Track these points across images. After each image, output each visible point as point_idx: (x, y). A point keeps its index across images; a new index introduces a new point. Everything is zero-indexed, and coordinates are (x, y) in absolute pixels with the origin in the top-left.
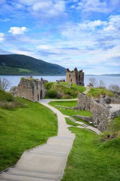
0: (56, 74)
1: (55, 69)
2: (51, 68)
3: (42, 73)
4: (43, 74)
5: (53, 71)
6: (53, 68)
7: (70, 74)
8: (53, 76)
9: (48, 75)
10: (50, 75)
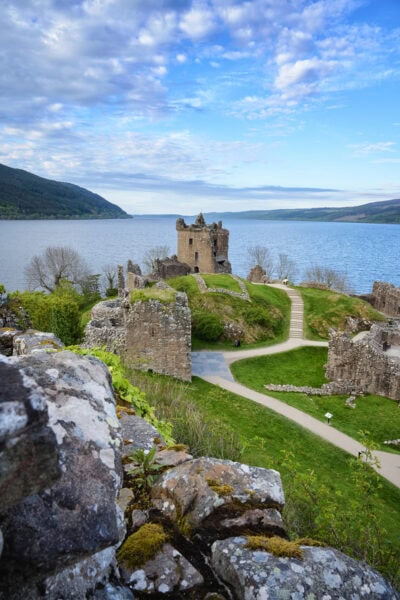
0: (75, 213)
1: (69, 200)
2: (59, 194)
3: (32, 213)
4: (34, 215)
5: (64, 205)
6: (64, 195)
7: (193, 237)
8: (68, 219)
9: (52, 216)
10: (57, 218)
